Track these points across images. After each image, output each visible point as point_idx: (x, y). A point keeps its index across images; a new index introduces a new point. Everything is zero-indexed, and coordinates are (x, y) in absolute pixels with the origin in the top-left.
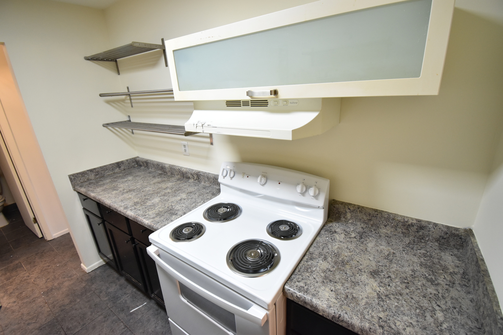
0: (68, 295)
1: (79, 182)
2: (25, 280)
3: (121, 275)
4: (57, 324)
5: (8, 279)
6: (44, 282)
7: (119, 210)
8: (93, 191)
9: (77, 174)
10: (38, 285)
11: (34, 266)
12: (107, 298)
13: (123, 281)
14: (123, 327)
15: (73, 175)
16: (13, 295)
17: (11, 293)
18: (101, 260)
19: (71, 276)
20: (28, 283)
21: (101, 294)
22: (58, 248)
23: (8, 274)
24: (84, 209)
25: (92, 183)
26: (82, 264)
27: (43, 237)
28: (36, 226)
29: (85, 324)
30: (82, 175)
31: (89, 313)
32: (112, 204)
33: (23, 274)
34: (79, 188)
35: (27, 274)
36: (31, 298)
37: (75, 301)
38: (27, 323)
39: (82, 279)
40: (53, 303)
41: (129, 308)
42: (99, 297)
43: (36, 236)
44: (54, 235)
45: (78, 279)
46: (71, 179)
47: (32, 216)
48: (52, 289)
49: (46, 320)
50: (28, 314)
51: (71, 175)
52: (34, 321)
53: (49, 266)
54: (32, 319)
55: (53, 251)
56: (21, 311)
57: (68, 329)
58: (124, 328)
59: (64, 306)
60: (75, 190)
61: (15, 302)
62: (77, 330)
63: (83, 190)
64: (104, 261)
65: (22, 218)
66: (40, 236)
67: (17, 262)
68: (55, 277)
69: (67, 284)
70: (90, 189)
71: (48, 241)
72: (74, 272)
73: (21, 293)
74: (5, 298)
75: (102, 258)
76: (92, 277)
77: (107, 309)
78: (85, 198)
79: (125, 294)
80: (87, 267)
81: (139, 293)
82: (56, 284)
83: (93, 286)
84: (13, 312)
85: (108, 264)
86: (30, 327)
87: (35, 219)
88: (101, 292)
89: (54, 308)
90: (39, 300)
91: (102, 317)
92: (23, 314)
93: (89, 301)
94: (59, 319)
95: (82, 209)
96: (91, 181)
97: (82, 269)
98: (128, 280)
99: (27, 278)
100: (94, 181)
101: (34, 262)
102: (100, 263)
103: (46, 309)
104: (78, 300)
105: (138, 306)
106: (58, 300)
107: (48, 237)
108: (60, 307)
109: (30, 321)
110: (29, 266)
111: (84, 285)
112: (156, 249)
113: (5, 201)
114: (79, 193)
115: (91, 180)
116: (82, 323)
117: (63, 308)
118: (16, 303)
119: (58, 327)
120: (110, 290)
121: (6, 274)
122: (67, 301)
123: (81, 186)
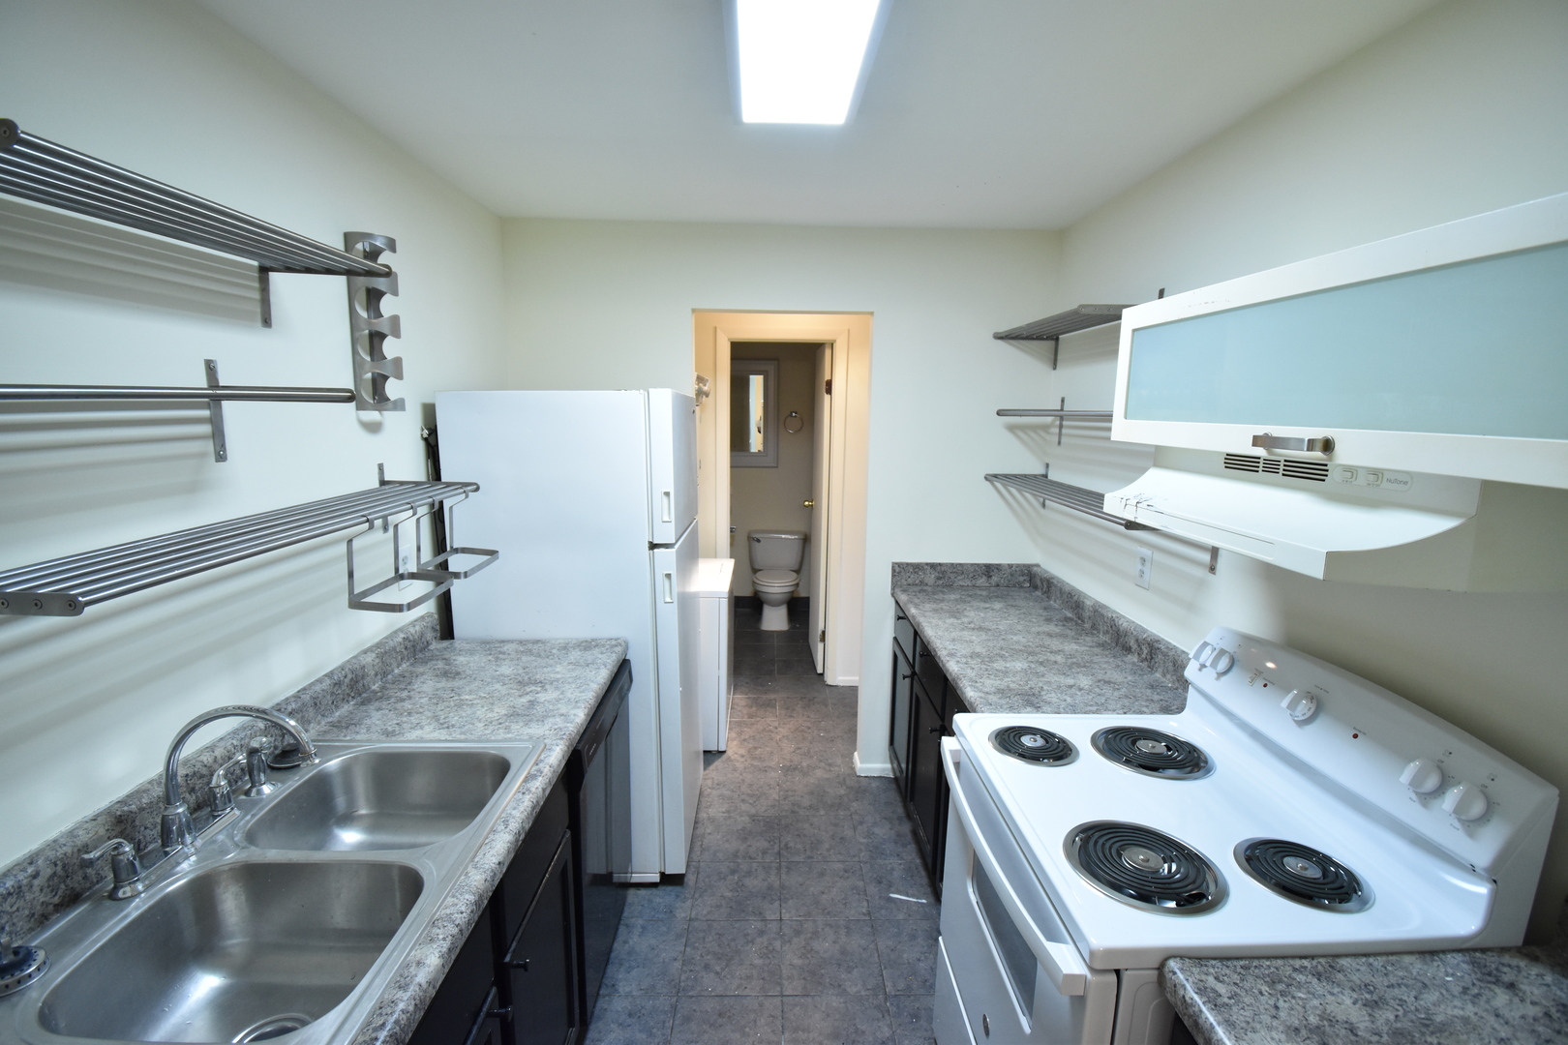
0: (812, 793)
1: (905, 583)
2: (770, 731)
3: (909, 816)
4: (776, 827)
5: (751, 716)
6: (792, 750)
7: (939, 653)
8: (916, 606)
9: (908, 564)
10: (782, 750)
11: (791, 716)
12: (865, 841)
13: (906, 828)
14: (864, 910)
15: (899, 565)
16: (746, 744)
17: (745, 740)
18: (889, 766)
19: (830, 765)
20: (771, 739)
21: (860, 827)
22: (835, 705)
23: (754, 709)
24: (895, 639)
25: (925, 591)
26: (856, 753)
27: (822, 675)
28: (820, 646)
29: (812, 858)
30: (914, 569)
31: (827, 846)
32: (933, 638)
33: (770, 720)
34: (899, 593)
35: (776, 724)
36: (765, 764)
37: (817, 810)
38: (743, 797)
39: (844, 779)
40: (787, 791)
41: (890, 886)
42: (855, 829)
43: (815, 668)
44: (840, 678)
45: (838, 776)
46: (894, 571)
47: (821, 627)
48: (795, 769)
49: (766, 811)
50: (751, 785)
51: (897, 563)
52: (751, 802)
53: (809, 728)
54: (751, 796)
55: (826, 706)
56: (744, 775)
57: (787, 847)
58: (864, 914)
59: (799, 806)
60: (893, 595)
61: (743, 756)
62: (797, 859)
63: (903, 598)
64: (893, 769)
65: (808, 628)
66: (820, 670)
67: (772, 696)
68: (809, 752)
69: (819, 773)
70: (916, 601)
71: (827, 685)
72: (839, 761)
73: (756, 748)
74: (735, 743)
75: (892, 763)
76: (862, 787)
77: (857, 859)
78: (902, 617)
79: (898, 855)
80: (861, 763)
81: (923, 873)
82: (804, 764)
83: (855, 804)
84: (735, 770)
85: (896, 779)
86: (744, 807)
87: (824, 633)
88: (861, 823)
89: (785, 799)
90: (773, 774)
91: (840, 866)
92: (743, 780)
93: (836, 825)
94: (783, 822)
95: (892, 640)
96: (925, 588)
97: (852, 763)
98: (915, 833)
99: (773, 730)
100: (929, 589)
101: (794, 710)
102: (884, 770)
103: (774, 795)
104: (822, 812)
105: (908, 896)
106: (795, 791)
107: (830, 680)
108: (793, 805)
109: (747, 798)
110: (783, 712)
111: (843, 792)
112: (959, 747)
113: (797, 585)
114: (897, 602)
115: (927, 584)
116: (808, 853)
117: (796, 808)
118: (743, 760)
119: (775, 835)
120: (876, 830)
121: (751, 707)
122: (806, 802)
123: (904, 591)
